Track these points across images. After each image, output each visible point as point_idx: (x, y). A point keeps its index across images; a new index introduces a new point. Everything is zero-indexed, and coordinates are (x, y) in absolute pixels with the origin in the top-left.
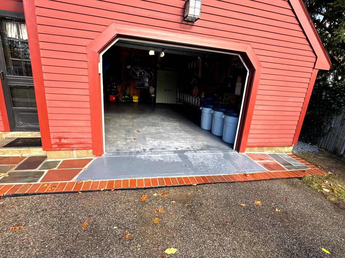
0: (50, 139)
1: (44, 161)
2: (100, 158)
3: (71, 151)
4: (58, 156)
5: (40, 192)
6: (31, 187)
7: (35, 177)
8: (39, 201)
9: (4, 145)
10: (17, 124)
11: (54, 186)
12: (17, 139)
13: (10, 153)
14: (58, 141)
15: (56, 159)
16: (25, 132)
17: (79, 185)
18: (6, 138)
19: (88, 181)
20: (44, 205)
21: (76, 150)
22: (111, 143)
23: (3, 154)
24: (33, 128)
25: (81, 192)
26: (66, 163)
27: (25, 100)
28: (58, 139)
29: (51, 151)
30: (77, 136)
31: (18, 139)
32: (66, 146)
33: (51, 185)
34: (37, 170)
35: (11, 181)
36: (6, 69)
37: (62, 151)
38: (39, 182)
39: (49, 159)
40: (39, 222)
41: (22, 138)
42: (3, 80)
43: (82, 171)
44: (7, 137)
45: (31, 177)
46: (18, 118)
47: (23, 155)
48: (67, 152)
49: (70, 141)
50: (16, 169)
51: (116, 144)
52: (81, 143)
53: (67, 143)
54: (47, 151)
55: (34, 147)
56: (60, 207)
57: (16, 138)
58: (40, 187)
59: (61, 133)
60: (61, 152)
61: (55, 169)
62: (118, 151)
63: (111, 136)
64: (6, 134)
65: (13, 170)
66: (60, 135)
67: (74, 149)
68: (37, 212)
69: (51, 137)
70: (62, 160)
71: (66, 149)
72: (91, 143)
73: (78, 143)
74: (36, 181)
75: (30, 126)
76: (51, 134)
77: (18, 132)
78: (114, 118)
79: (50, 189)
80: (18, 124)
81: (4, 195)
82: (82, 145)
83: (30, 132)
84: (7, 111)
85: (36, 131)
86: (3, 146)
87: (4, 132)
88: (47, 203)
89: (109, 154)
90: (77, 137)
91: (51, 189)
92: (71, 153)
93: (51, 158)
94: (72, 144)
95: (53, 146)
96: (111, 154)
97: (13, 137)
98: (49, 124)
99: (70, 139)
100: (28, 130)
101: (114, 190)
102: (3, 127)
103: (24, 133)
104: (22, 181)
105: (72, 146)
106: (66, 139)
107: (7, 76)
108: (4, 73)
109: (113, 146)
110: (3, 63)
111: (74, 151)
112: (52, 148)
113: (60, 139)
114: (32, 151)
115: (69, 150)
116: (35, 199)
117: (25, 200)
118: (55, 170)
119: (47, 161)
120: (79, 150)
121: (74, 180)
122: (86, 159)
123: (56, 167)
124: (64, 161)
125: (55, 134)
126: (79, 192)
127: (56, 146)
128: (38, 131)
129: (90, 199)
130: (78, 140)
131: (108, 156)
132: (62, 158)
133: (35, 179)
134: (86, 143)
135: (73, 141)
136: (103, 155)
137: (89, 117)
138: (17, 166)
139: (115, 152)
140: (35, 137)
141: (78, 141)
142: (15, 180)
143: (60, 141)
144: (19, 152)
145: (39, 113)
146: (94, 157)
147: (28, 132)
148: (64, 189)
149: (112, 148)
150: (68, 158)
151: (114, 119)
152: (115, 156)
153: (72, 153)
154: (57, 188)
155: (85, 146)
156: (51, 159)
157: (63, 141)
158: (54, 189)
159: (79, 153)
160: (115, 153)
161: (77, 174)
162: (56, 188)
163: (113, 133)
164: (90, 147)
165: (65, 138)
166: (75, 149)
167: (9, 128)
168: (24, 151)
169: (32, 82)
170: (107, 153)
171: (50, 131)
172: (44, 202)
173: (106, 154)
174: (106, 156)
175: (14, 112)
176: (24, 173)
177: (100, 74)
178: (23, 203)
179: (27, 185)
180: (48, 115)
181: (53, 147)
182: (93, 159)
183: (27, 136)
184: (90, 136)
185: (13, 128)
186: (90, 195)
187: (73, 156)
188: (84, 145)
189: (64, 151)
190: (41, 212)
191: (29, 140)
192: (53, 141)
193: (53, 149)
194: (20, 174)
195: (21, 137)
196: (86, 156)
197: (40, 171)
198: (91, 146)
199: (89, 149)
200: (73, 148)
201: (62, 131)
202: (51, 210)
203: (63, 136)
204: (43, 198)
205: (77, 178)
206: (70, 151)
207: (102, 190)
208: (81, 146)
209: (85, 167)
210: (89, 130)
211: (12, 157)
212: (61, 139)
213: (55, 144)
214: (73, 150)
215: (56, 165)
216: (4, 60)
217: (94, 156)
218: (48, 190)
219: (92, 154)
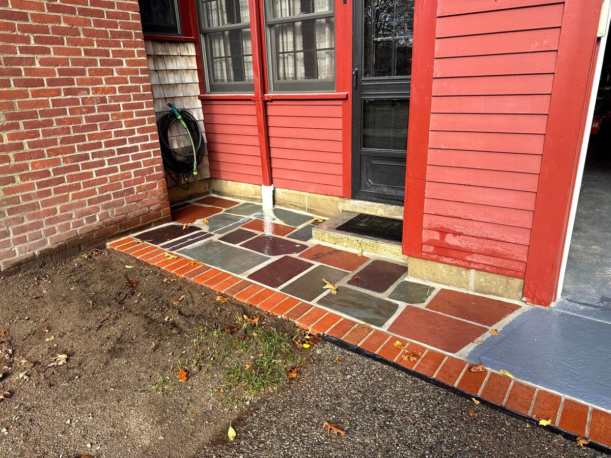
0: (421, 228)
1: (401, 278)
2: (542, 311)
3: (463, 269)
4: (430, 275)
5: (385, 358)
6: (370, 336)
7: (379, 313)
8: (380, 379)
9: (339, 225)
10: (363, 185)
11: (414, 352)
12: (359, 216)
13: (345, 244)
14: (436, 236)
15: (425, 280)
16: (375, 204)
17: (474, 376)
18: (343, 211)
19: (501, 372)
20: (390, 397)
21: (477, 269)
22: (583, 271)
23: (335, 244)
24: (390, 196)
25: (478, 402)
26: (448, 299)
27: (386, 133)
28: (438, 233)
29: (418, 259)
30: (488, 232)
31: (362, 216)
32: (453, 254)
33: (408, 347)
34: (384, 296)
35: (338, 307)
36: (363, 64)
37: (442, 265)
38: (384, 329)
39: (411, 275)
40: (375, 441)
41: (367, 216)
42: (356, 88)
43: (487, 335)
44: (344, 209)
45: (373, 310)
46: (367, 172)
47: (365, 254)
48: (454, 269)
49: (467, 243)
50: (349, 283)
51: (598, 275)
52: (493, 254)
53: (458, 247)
54: (409, 256)
55: (386, 241)
56: (423, 423)
57: (359, 213)
58: (385, 342)
59: (448, 219)
60: (440, 266)
61: (422, 306)
62: (605, 303)
63: (583, 244)
64: (344, 202)
65: (343, 283)
66: (445, 223)
67: (472, 265)
68: (375, 410)
69: (424, 225)
70: (438, 287)
71: (454, 262)
72: (525, 260)
73: (487, 253)
74: (380, 323)
75: (386, 190)
76: (425, 216)
77: (363, 202)
78: (594, 187)
79: (406, 358)
80: (366, 184)
81: (324, 334)
82: (496, 260)
83: (383, 205)
84: (352, 156)
85: (393, 204)
86: (337, 227)
87: (342, 199)
88: (397, 396)
89: (573, 304)
90: (485, 236)
91: (409, 358)
92: (461, 275)
93: (415, 275)
94: (470, 252)
95: (425, 248)
96: (582, 308)
97: (354, 211)
98: (425, 193)
99: (466, 237)
100: (380, 200)
101: (586, 442)
102: (342, 188)
103: (372, 206)
104: (357, 315)
105: (468, 258)
106: (458, 237)
107: (363, 78)
108: (359, 74)
109: (587, 281)
110: (360, 51)
111: (473, 271)
112: (422, 252)
113: (443, 232)
114: (380, 248)
115: (459, 266)
116: (375, 370)
117: (355, 363)
118: (421, 310)
119: (406, 279)
120: (484, 273)
121: (463, 354)
122: (499, 302)
123: (423, 302)
124: (443, 290)
125: (434, 218)
126: (474, 399)
127: (431, 249)
128: (397, 205)
129: (503, 438)
130: (487, 245)
131: (569, 310)
132: (439, 283)
133: (379, 317)
134: (508, 257)
135: (474, 245)
136: (553, 305)
137: (532, 183)
138: (352, 274)
139: (594, 303)
140: (389, 216)
141: (488, 247)
142: (345, 306)
143: (443, 238)
144: (358, 245)
145: (409, 165)
146: (525, 302)
147: (380, 204)
148: (437, 372)
149: (583, 286)
150: (453, 285)
151: (595, 190)
152: (595, 317)
153: (465, 276)
154: (421, 361)
155: (505, 264)
156: (414, 277)
157: (450, 240)
158: (415, 362)
159: (482, 280)
160: (595, 307)
161: (473, 341)
162: (419, 361)
163: (588, 234)
164: (517, 271)
165: (455, 234)
166: (476, 266)
167: (350, 191)
168: (367, 244)
169: (408, 87)
170: (566, 301)
171: (425, 211)
172: (391, 388)
173: (560, 303)
174: (564, 309)
175: (362, 157)
176: (362, 296)
177: (599, 39)
178: (352, 370)
179: (363, 327)
180: (426, 170)
181: (423, 250)
182: (521, 307)
183: (376, 211)
184: (525, 238)
185: (355, 193)
186: (503, 425)
187: (468, 283)
188: (501, 260)
189: (447, 265)
190: (381, 413)
191: (379, 221)
192: (426, 236)
193: (423, 254)
194: (355, 295)
195: (367, 212)
196: (500, 291)
197: (391, 302)
198: (522, 268)
199: (514, 274)
200: (470, 262)
201: (452, 214)
202: (401, 420)
203: (452, 228)
204: (390, 376)
205: (472, 352)
206: (460, 268)
207: (543, 423)
208: (492, 261)
209: (494, 327)
210: (527, 220)
211: (347, 252)
212: (447, 233)
213: (431, 243)
214: (468, 268)
215: (423, 297)
216: (363, 44)
217: (524, 299)
218: (401, 359)
219: (520, 294)
